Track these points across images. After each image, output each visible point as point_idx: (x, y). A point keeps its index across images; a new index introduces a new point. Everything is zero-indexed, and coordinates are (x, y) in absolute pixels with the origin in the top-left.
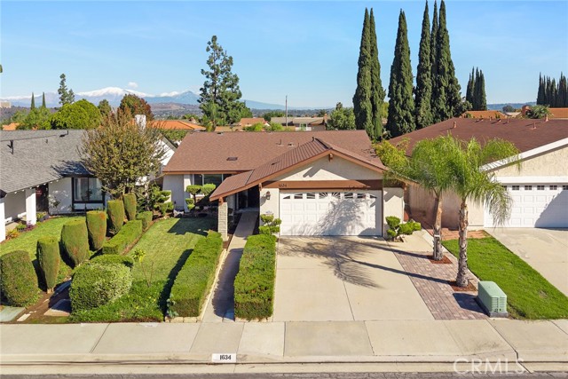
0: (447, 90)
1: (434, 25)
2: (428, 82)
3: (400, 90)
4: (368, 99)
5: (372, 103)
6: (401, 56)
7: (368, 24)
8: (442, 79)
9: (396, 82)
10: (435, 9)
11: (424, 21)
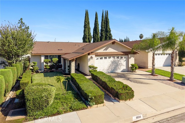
0: (109, 37)
1: (105, 18)
2: (104, 34)
3: (96, 36)
4: (87, 38)
5: (89, 40)
6: (96, 26)
7: (87, 15)
8: (108, 34)
9: (95, 34)
10: (105, 13)
11: (102, 16)
